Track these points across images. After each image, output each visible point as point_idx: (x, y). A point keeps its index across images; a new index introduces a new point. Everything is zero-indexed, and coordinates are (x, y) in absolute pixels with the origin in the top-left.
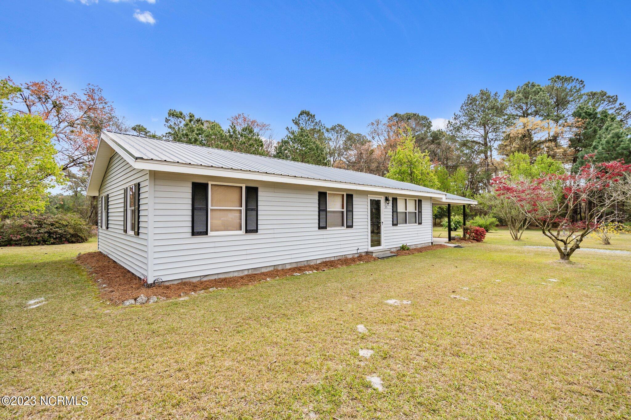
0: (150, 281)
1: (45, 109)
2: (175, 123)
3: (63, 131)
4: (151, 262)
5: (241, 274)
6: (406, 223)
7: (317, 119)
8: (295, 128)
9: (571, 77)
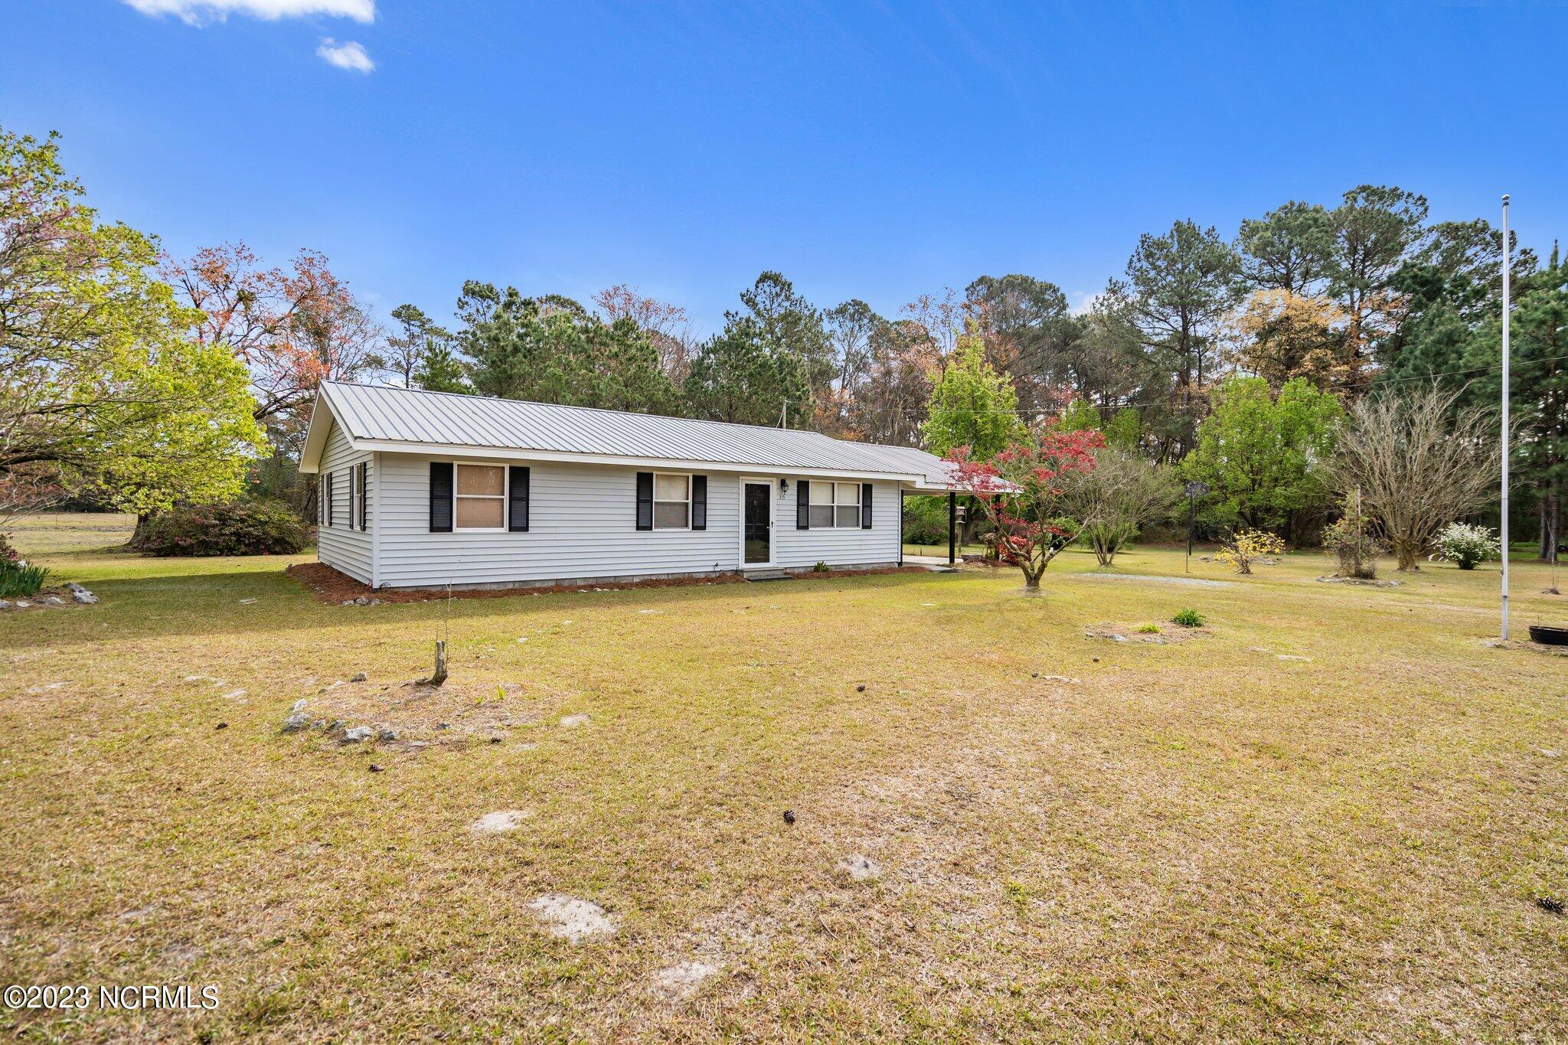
0: (376, 586)
1: (225, 303)
2: (478, 310)
3: (255, 344)
4: (376, 562)
5: (502, 587)
6: (832, 525)
7: (797, 292)
8: (745, 312)
9: (1396, 189)
